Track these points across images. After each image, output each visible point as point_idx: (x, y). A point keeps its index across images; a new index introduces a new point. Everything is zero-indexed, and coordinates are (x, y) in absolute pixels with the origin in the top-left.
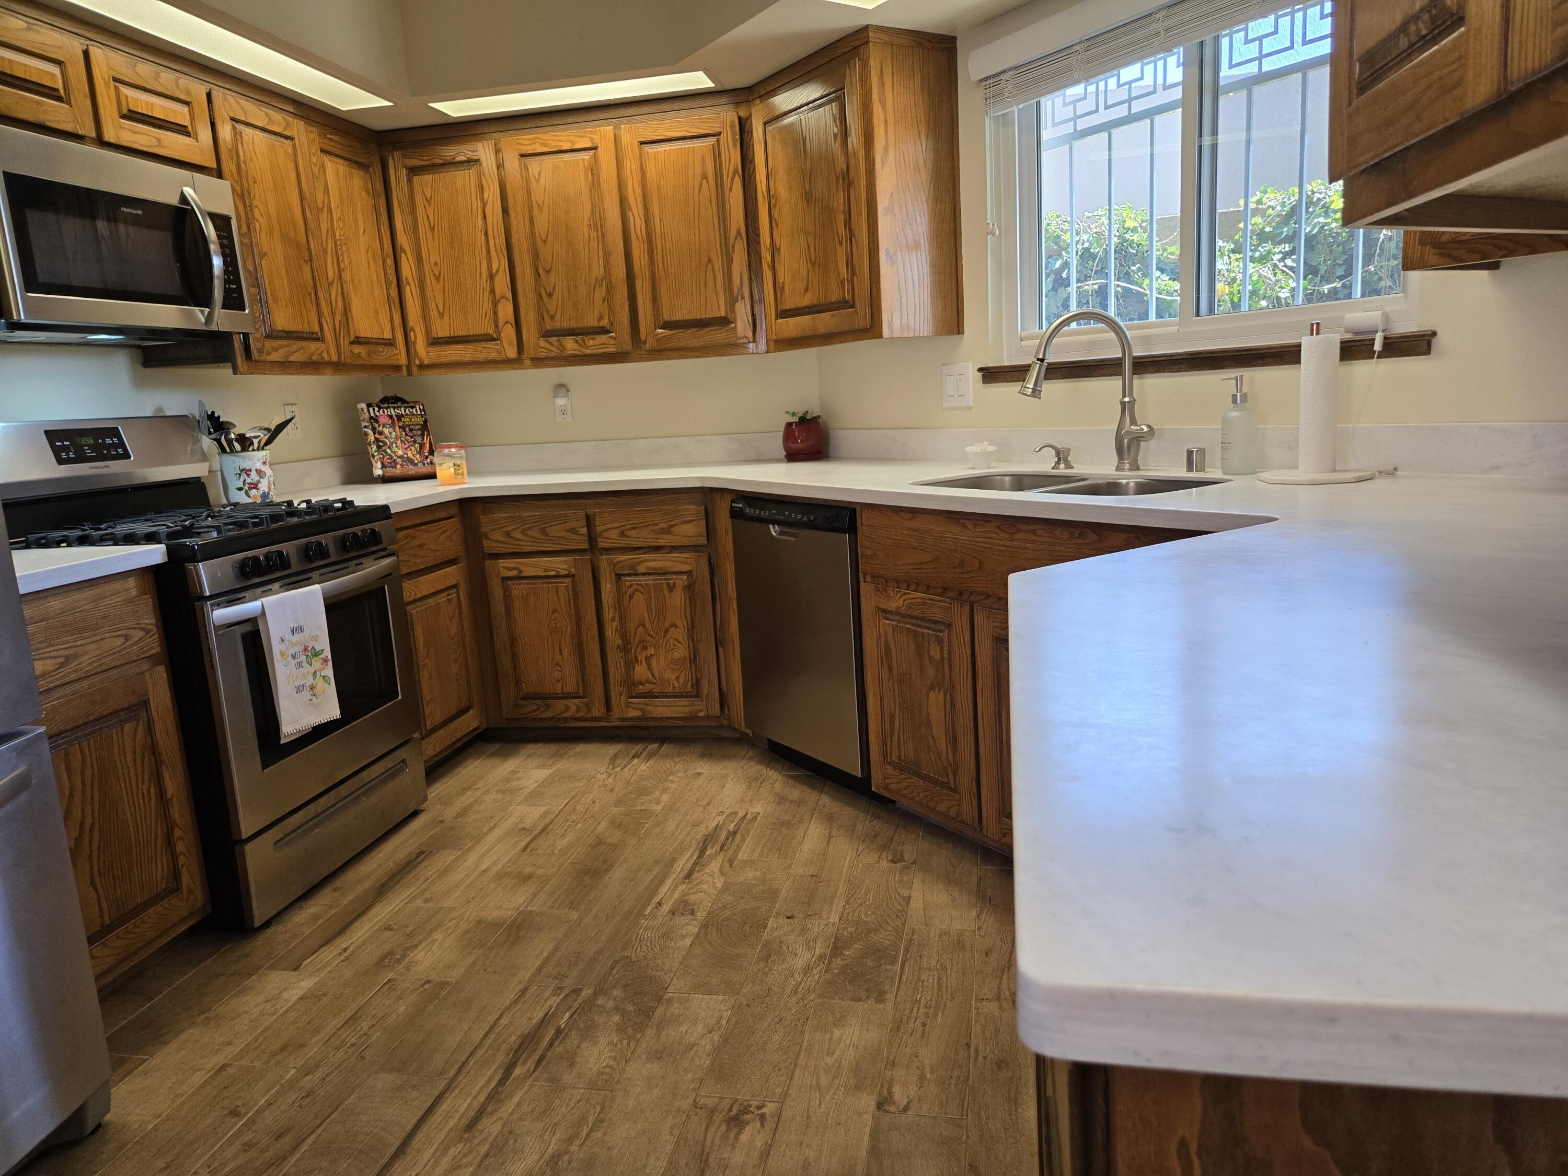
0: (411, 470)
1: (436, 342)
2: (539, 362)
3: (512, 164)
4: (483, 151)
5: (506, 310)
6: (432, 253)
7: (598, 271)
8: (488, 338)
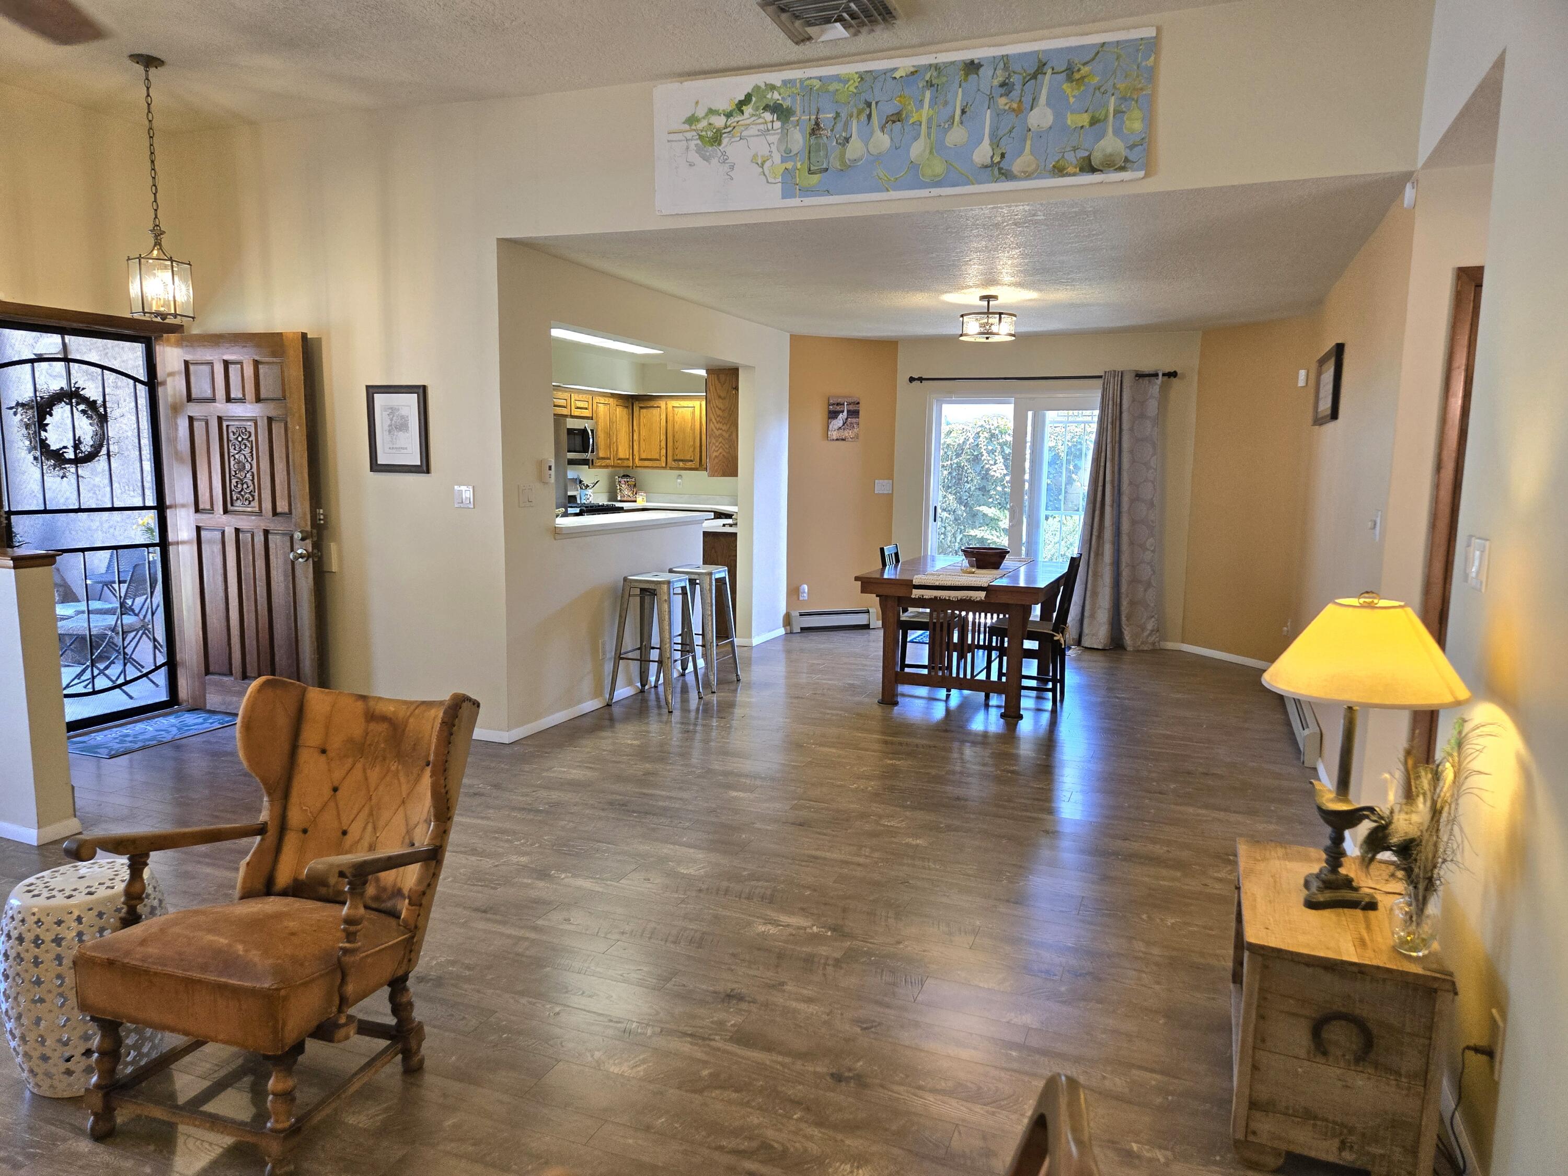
0: (629, 499)
1: (641, 460)
2: (671, 468)
3: (670, 408)
4: (662, 404)
5: (664, 451)
6: (643, 433)
7: (692, 443)
8: (657, 460)
